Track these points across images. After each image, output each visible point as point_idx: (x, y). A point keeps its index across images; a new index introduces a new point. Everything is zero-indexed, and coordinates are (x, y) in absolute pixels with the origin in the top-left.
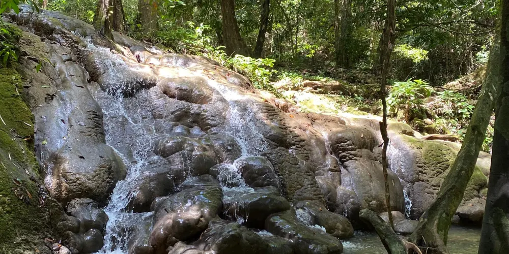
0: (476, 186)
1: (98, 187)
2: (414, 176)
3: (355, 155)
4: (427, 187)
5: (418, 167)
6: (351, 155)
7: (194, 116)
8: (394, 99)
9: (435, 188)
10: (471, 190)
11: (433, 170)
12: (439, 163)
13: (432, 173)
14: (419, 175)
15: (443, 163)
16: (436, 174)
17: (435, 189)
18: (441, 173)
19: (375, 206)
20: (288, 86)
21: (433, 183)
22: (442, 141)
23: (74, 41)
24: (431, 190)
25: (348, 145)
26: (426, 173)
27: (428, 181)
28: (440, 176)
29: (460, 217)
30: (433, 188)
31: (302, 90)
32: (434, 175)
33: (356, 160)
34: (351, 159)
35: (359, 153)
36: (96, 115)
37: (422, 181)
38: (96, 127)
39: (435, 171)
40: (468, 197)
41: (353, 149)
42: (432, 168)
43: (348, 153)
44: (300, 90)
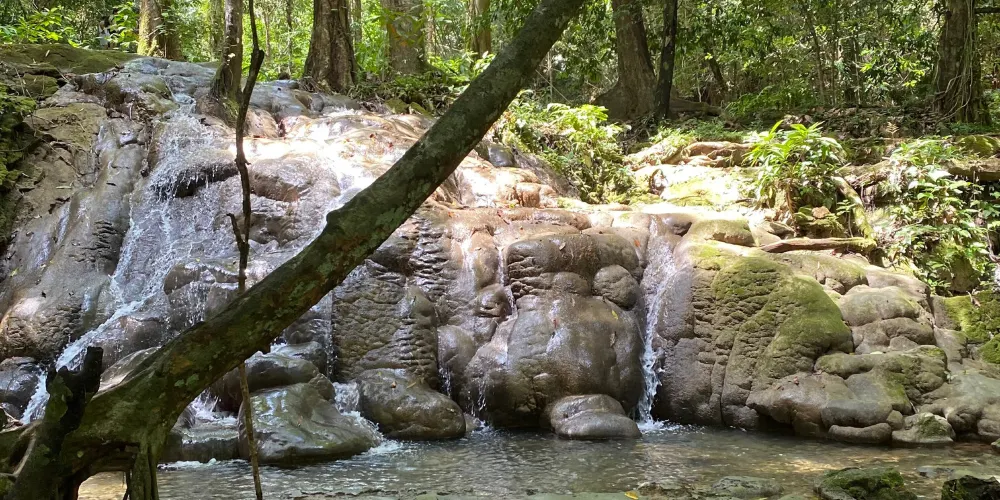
0: (807, 347)
1: (45, 340)
2: (679, 326)
3: (536, 285)
4: (702, 349)
5: (696, 307)
6: (528, 284)
7: (271, 222)
8: (771, 167)
9: (722, 350)
10: (792, 355)
11: (726, 315)
12: (741, 299)
13: (724, 319)
14: (693, 324)
15: (749, 299)
16: (730, 321)
17: (721, 354)
18: (741, 319)
19: (543, 382)
20: (657, 156)
21: (718, 341)
22: (809, 252)
23: (147, 111)
24: (713, 355)
25: (525, 266)
26: (709, 321)
27: (710, 336)
28: (737, 326)
29: (758, 413)
30: (718, 350)
31: (686, 162)
32: (726, 324)
33: (536, 294)
34: (527, 292)
35: (546, 282)
36: (107, 228)
37: (699, 336)
38: (100, 247)
39: (729, 317)
40: (781, 371)
41: (532, 274)
42: (725, 310)
43: (523, 282)
44: (683, 163)
